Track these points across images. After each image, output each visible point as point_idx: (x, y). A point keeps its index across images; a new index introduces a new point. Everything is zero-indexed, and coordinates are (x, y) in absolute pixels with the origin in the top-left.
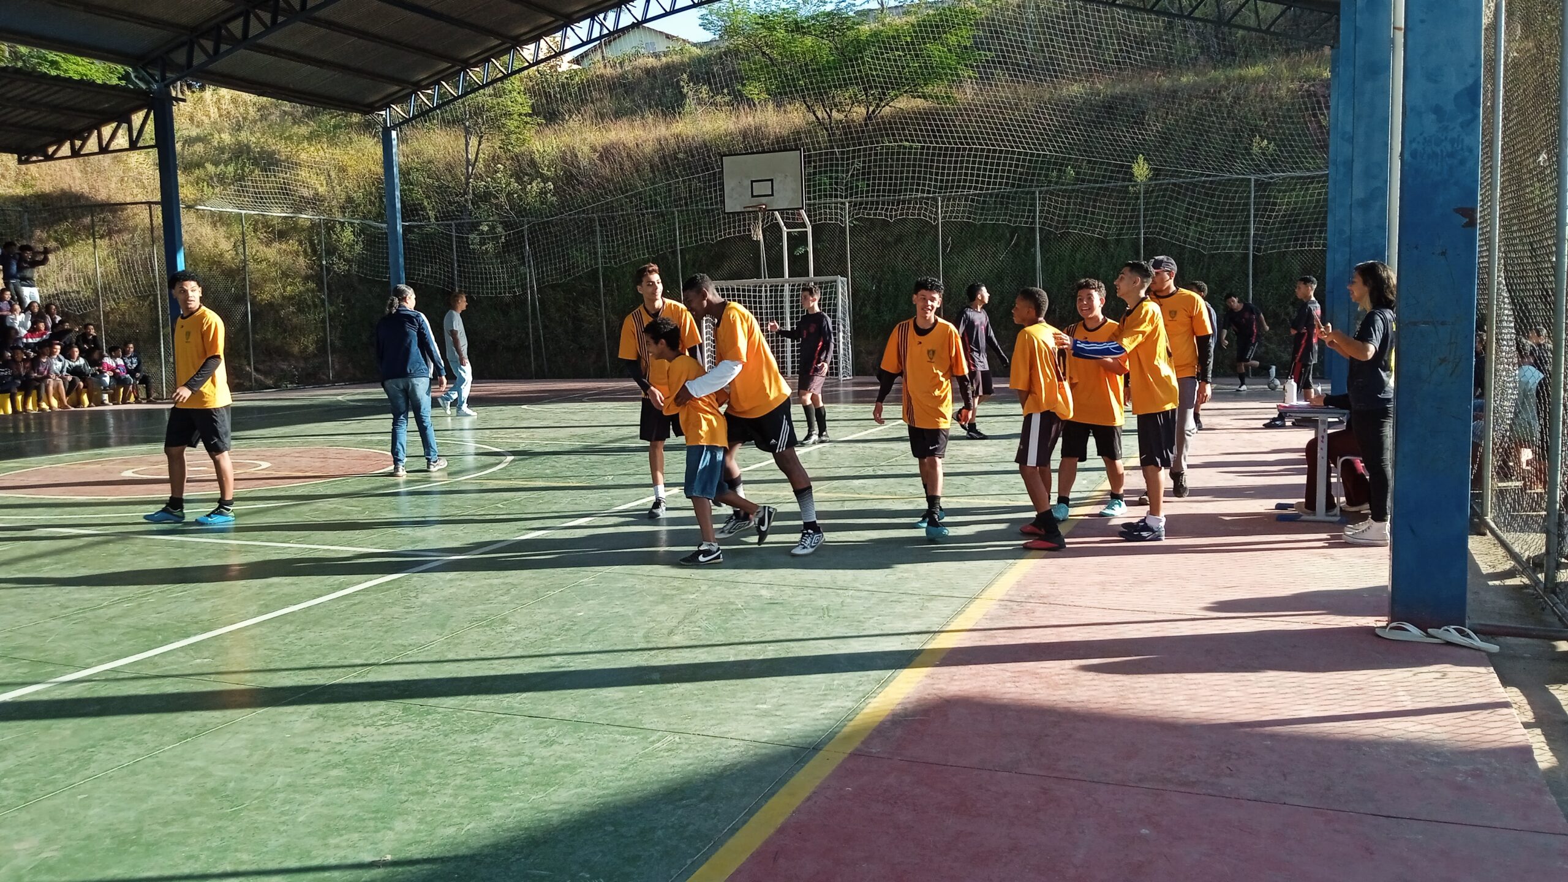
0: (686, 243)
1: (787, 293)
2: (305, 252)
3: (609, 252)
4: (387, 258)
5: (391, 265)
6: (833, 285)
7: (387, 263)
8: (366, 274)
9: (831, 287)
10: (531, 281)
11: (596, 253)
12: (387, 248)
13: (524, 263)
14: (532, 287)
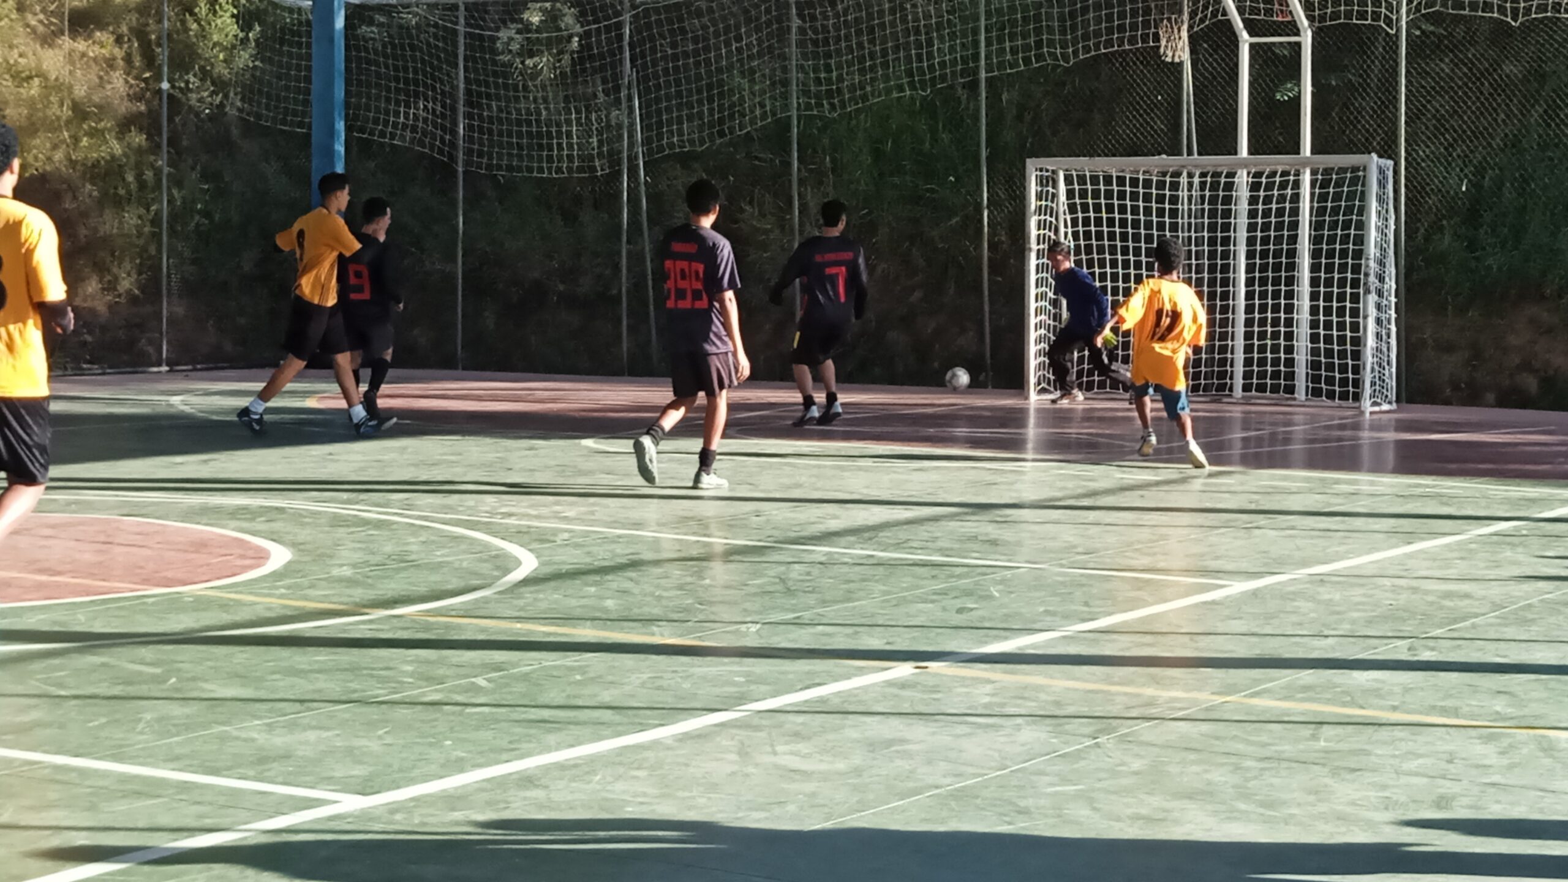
0: (1001, 65)
1: (1243, 193)
2: (128, 59)
3: (818, 81)
4: (308, 80)
5: (314, 97)
6: (1358, 176)
7: (308, 92)
8: (259, 116)
9: (1354, 181)
10: (631, 145)
11: (785, 83)
12: (309, 57)
13: (618, 101)
14: (632, 159)
